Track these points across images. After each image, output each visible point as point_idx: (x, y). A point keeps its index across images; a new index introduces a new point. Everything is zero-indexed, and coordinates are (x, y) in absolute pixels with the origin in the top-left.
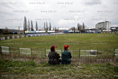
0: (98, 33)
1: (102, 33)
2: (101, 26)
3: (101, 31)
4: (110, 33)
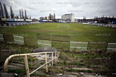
0: (68, 23)
1: (71, 23)
2: (67, 17)
3: (70, 21)
4: (77, 23)
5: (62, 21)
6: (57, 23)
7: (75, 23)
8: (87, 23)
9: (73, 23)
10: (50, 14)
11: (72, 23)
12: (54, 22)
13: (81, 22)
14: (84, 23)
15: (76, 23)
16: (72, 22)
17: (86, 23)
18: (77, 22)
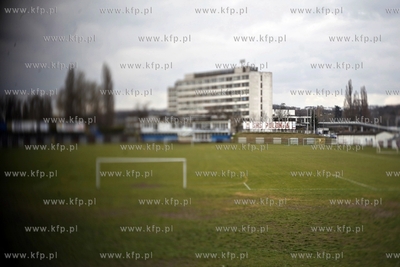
0: (220, 139)
1: (242, 140)
3: (238, 127)
4: (294, 140)
5: (165, 127)
6: (124, 140)
7: (277, 140)
8: (375, 140)
9: (260, 140)
10: (71, 74)
11: (251, 141)
12: (100, 140)
13: (333, 129)
14: (348, 140)
15: (285, 142)
16: (248, 133)
17: (362, 140)
18: (290, 133)
